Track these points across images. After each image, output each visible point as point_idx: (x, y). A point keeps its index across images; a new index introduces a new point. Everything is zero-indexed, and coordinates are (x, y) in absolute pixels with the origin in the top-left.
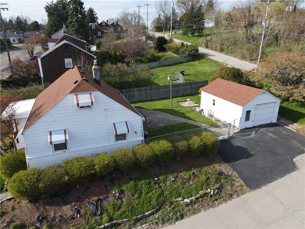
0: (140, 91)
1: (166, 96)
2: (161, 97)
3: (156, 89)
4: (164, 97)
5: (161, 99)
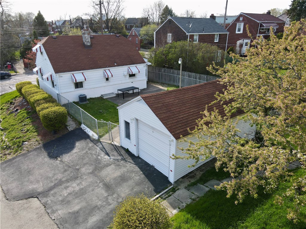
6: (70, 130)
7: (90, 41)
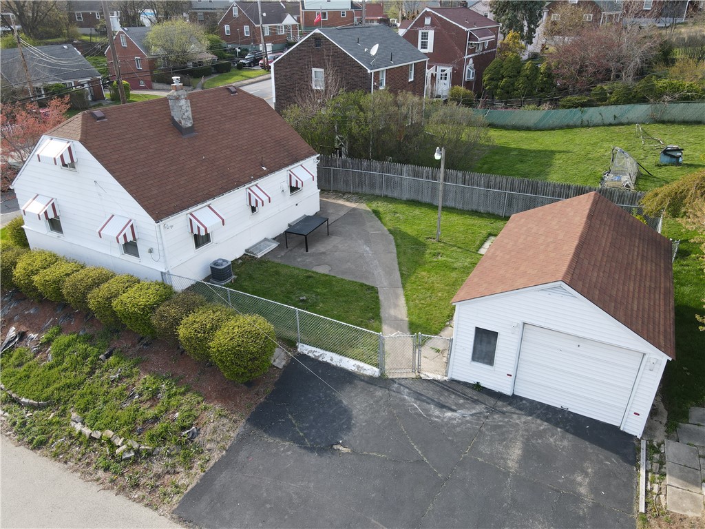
0: (416, 174)
1: (490, 210)
2: (475, 208)
3: (461, 180)
4: (482, 210)
5: (472, 211)
6: (281, 367)
7: (191, 116)
